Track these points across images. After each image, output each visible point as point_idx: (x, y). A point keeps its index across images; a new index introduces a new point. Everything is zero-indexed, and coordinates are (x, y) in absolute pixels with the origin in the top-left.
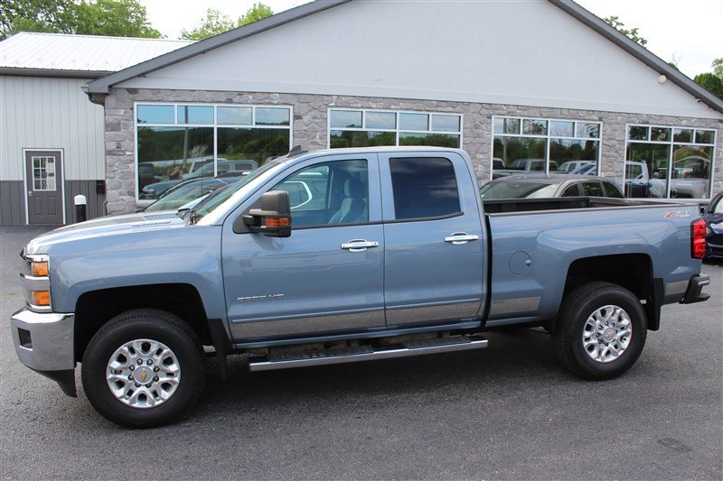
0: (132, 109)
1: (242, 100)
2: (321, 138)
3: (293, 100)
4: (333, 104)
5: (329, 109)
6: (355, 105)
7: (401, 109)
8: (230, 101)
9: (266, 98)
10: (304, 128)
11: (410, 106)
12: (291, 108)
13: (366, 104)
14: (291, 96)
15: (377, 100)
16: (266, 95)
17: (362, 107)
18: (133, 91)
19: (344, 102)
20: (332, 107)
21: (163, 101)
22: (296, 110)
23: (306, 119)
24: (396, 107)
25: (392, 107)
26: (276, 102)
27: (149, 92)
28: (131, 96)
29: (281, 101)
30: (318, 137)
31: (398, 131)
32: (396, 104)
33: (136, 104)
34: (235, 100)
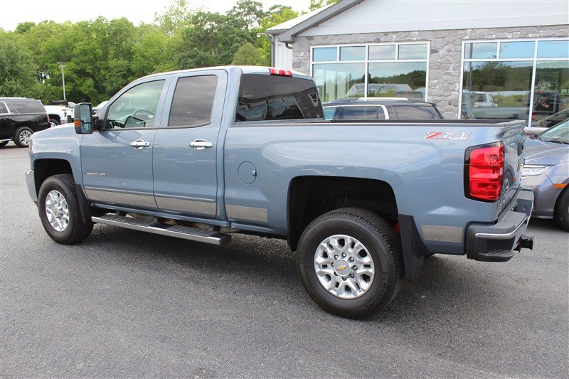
0: (309, 51)
1: (386, 40)
2: (454, 69)
3: (430, 36)
4: (467, 38)
5: (463, 42)
6: (489, 37)
7: (540, 37)
8: (378, 41)
9: (406, 36)
10: (439, 60)
11: (551, 32)
12: (429, 43)
13: (501, 35)
14: (429, 33)
15: (514, 30)
16: (407, 34)
17: (496, 38)
18: (310, 38)
19: (479, 33)
20: (467, 40)
21: (329, 44)
22: (432, 45)
23: (441, 52)
24: (534, 35)
25: (530, 35)
26: (415, 39)
27: (320, 38)
28: (309, 42)
29: (420, 38)
30: (451, 68)
31: (535, 59)
32: (534, 33)
33: (312, 47)
34: (382, 39)
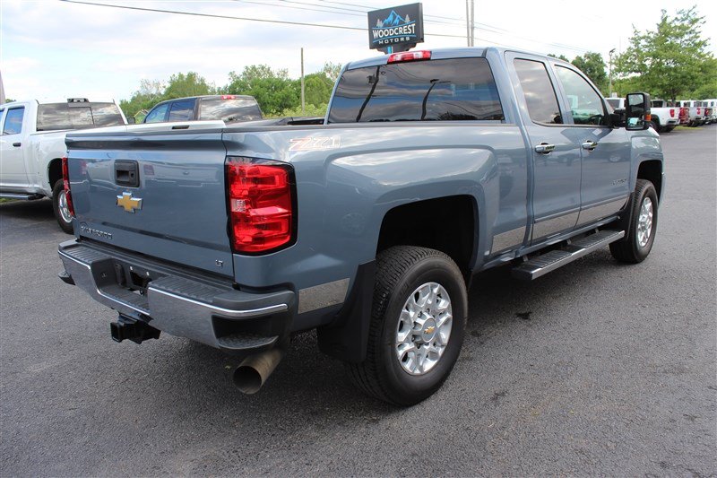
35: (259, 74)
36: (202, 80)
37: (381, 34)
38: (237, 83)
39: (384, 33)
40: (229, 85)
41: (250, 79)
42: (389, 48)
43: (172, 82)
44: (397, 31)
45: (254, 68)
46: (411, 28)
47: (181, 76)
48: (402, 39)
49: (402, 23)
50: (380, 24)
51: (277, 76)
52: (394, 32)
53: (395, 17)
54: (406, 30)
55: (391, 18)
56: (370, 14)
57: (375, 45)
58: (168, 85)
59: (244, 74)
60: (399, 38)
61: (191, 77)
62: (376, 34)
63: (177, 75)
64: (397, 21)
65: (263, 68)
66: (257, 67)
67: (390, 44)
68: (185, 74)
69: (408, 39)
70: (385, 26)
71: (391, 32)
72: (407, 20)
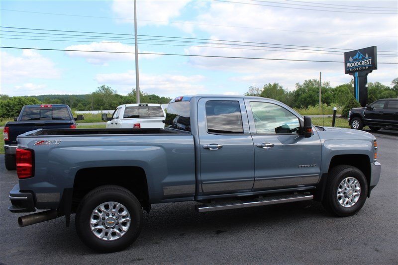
35: (313, 84)
36: (281, 87)
37: (351, 65)
38: (300, 89)
39: (353, 65)
40: (296, 90)
41: (307, 87)
42: (356, 73)
43: (265, 88)
44: (361, 63)
45: (310, 81)
46: (369, 61)
47: (270, 85)
48: (364, 68)
49: (363, 58)
50: (351, 59)
51: (323, 86)
52: (359, 64)
53: (359, 55)
54: (366, 62)
55: (357, 56)
56: (346, 54)
57: (348, 71)
58: (263, 90)
59: (304, 84)
60: (362, 67)
61: (275, 85)
62: (348, 66)
63: (268, 85)
64: (360, 57)
65: (315, 81)
66: (312, 80)
67: (356, 71)
68: (272, 84)
69: (367, 67)
70: (354, 60)
71: (357, 64)
72: (367, 56)
